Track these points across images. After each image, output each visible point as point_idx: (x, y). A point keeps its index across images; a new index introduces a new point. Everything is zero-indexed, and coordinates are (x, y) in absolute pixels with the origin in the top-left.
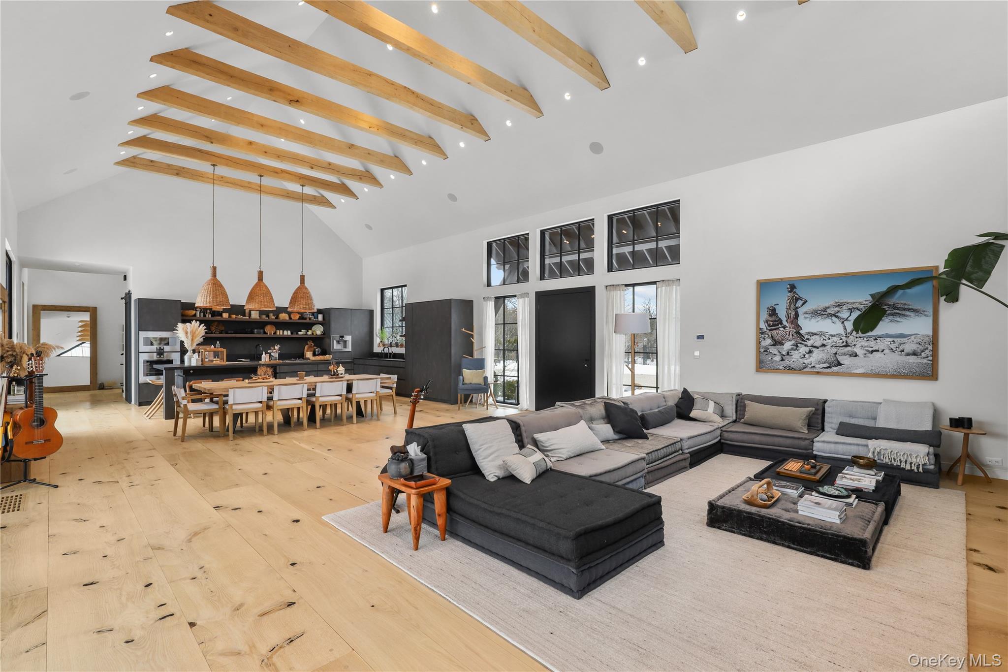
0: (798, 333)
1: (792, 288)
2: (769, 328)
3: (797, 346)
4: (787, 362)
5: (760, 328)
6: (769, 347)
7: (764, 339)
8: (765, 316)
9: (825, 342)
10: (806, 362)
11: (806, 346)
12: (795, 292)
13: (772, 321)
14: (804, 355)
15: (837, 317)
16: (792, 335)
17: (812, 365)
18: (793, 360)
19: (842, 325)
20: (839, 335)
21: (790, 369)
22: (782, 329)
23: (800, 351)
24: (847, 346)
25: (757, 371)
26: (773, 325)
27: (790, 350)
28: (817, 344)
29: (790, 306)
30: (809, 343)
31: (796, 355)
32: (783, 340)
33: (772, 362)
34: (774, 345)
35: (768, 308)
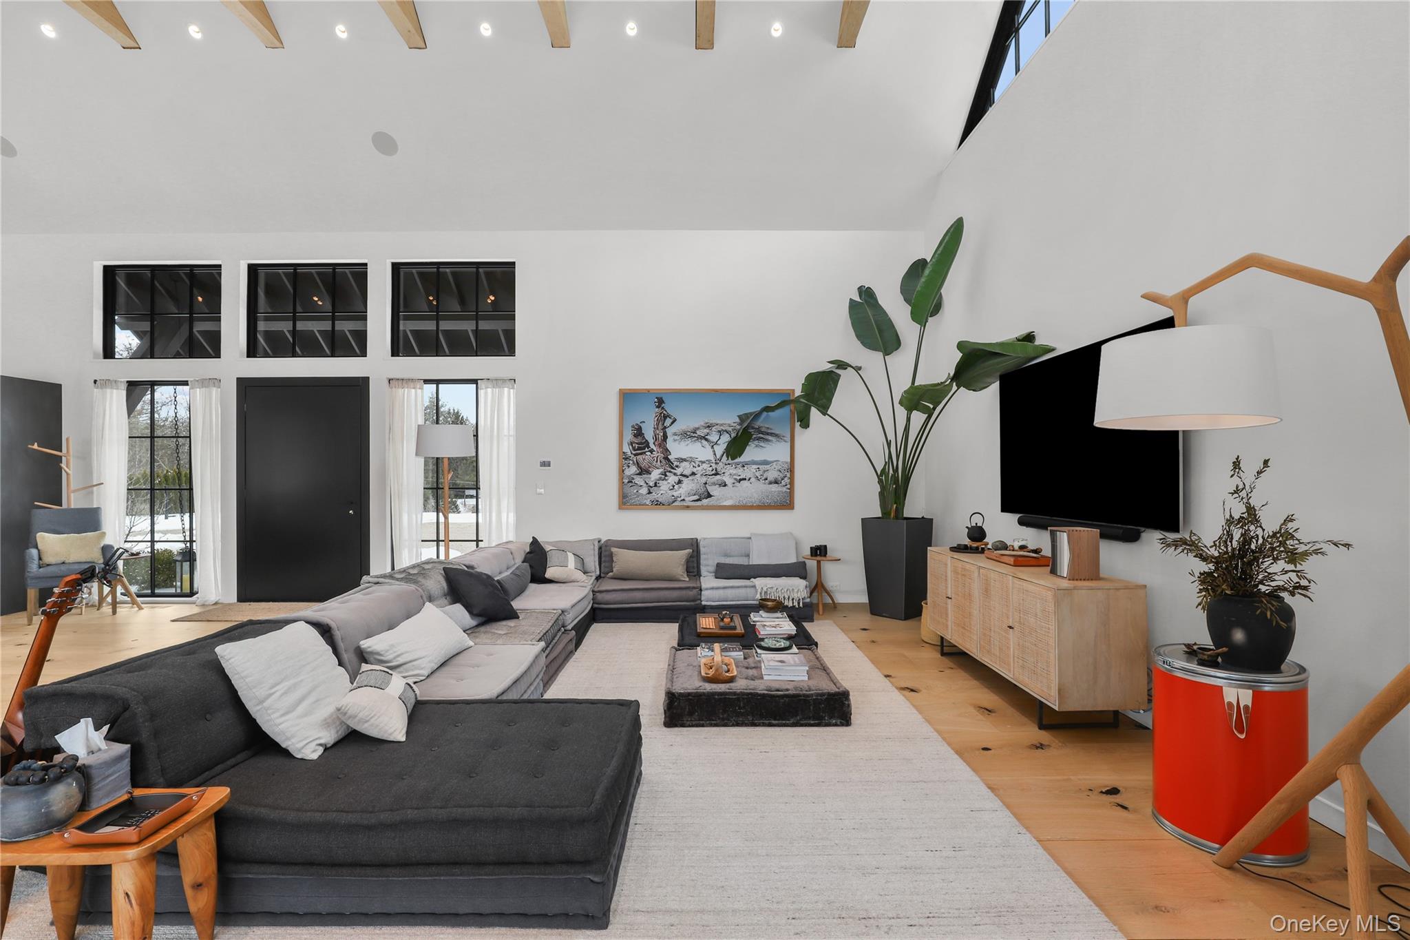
0: (667, 459)
1: (660, 402)
2: (633, 452)
3: (666, 476)
4: (654, 496)
5: (624, 452)
6: (635, 477)
7: (629, 466)
8: (629, 436)
9: (695, 470)
10: (676, 494)
11: (675, 474)
12: (663, 408)
13: (637, 444)
14: (674, 486)
15: (706, 440)
16: (661, 462)
17: (682, 498)
18: (662, 492)
19: (711, 450)
20: (709, 461)
21: (657, 504)
22: (648, 453)
23: (669, 481)
24: (716, 474)
25: (620, 508)
26: (639, 449)
27: (658, 480)
28: (687, 472)
29: (658, 425)
30: (679, 471)
31: (664, 486)
32: (650, 467)
33: (638, 496)
34: (640, 474)
35: (633, 427)
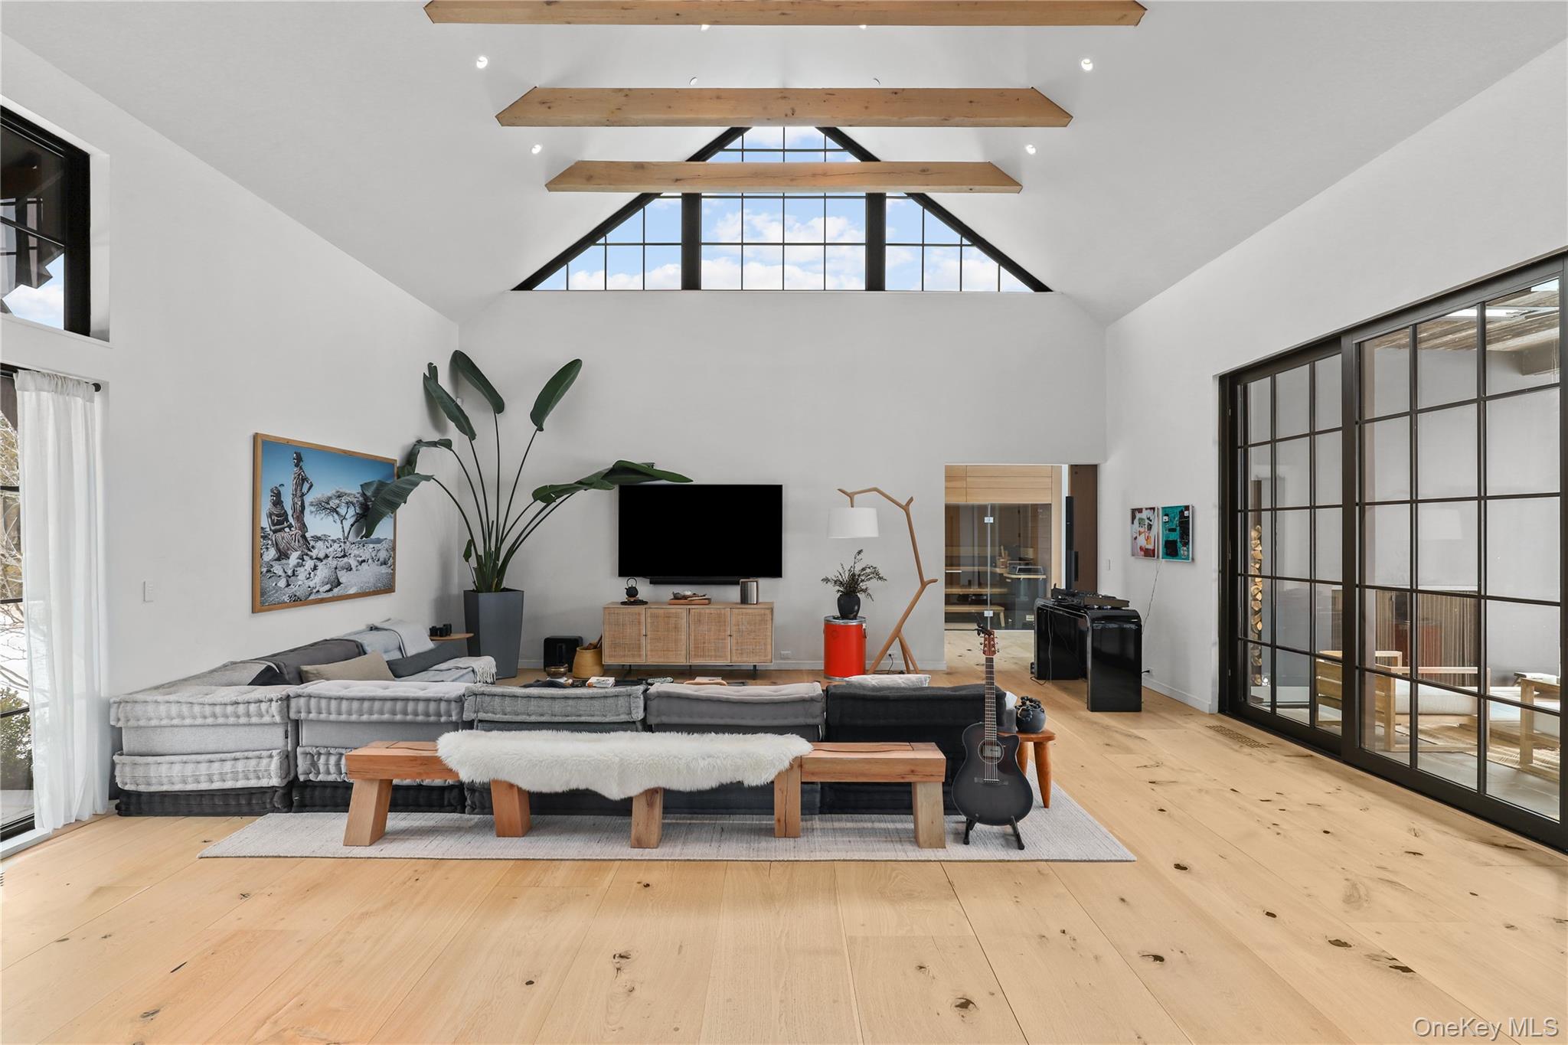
0: (304, 537)
1: (299, 459)
2: (273, 528)
3: (303, 560)
4: (293, 589)
5: (262, 528)
6: (273, 563)
7: (267, 548)
8: (266, 505)
9: (328, 551)
10: (312, 584)
11: (311, 558)
12: (301, 468)
13: (277, 516)
14: (310, 574)
15: (337, 513)
16: (299, 541)
17: (317, 589)
18: (300, 583)
19: (341, 525)
20: (339, 539)
21: (297, 601)
22: (287, 530)
23: (306, 568)
24: (344, 556)
25: (254, 610)
26: (279, 523)
27: (296, 567)
28: (321, 555)
29: (296, 490)
30: (314, 553)
31: (302, 573)
32: (288, 549)
33: (277, 592)
34: (278, 559)
35: (272, 491)
